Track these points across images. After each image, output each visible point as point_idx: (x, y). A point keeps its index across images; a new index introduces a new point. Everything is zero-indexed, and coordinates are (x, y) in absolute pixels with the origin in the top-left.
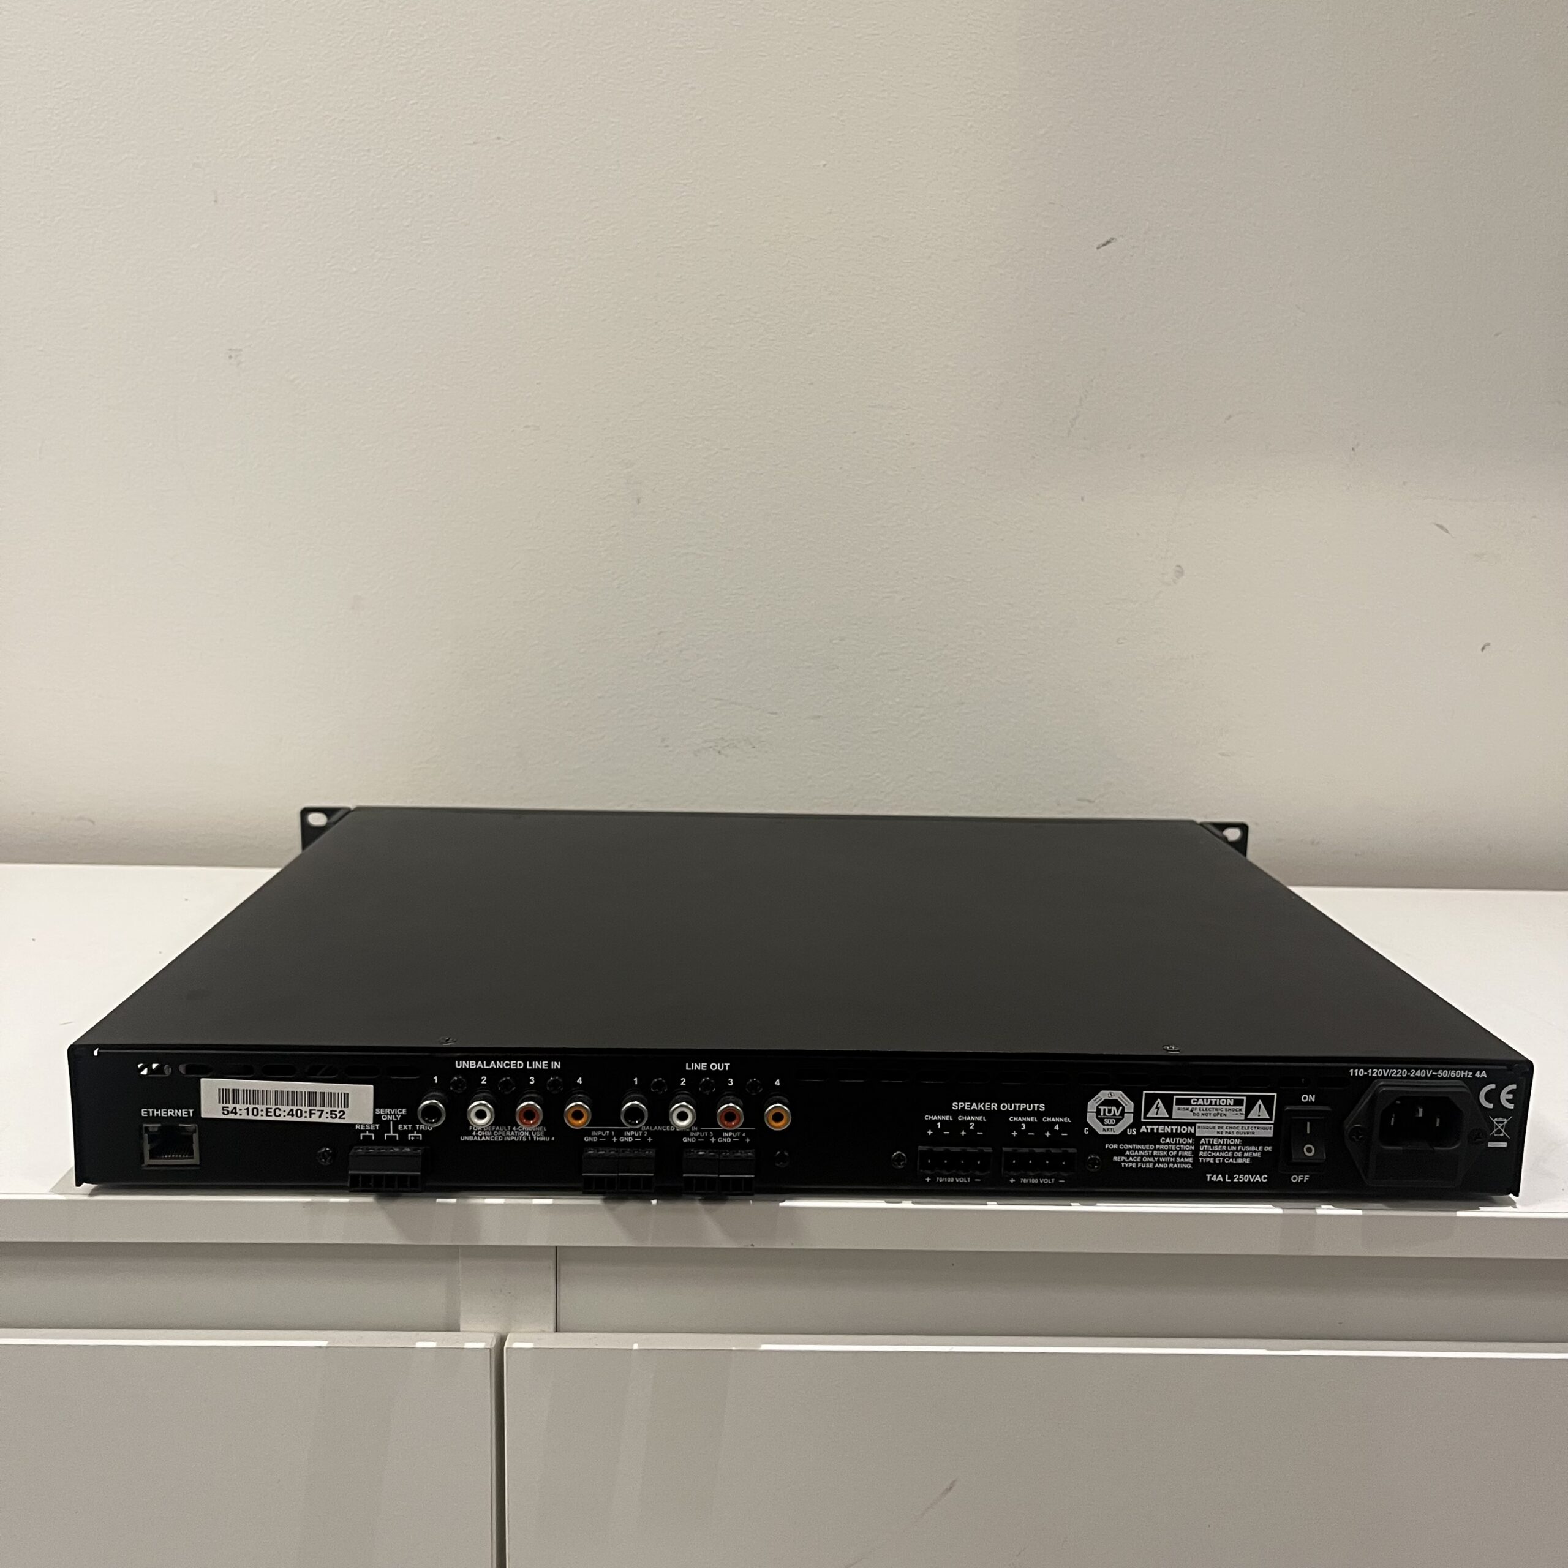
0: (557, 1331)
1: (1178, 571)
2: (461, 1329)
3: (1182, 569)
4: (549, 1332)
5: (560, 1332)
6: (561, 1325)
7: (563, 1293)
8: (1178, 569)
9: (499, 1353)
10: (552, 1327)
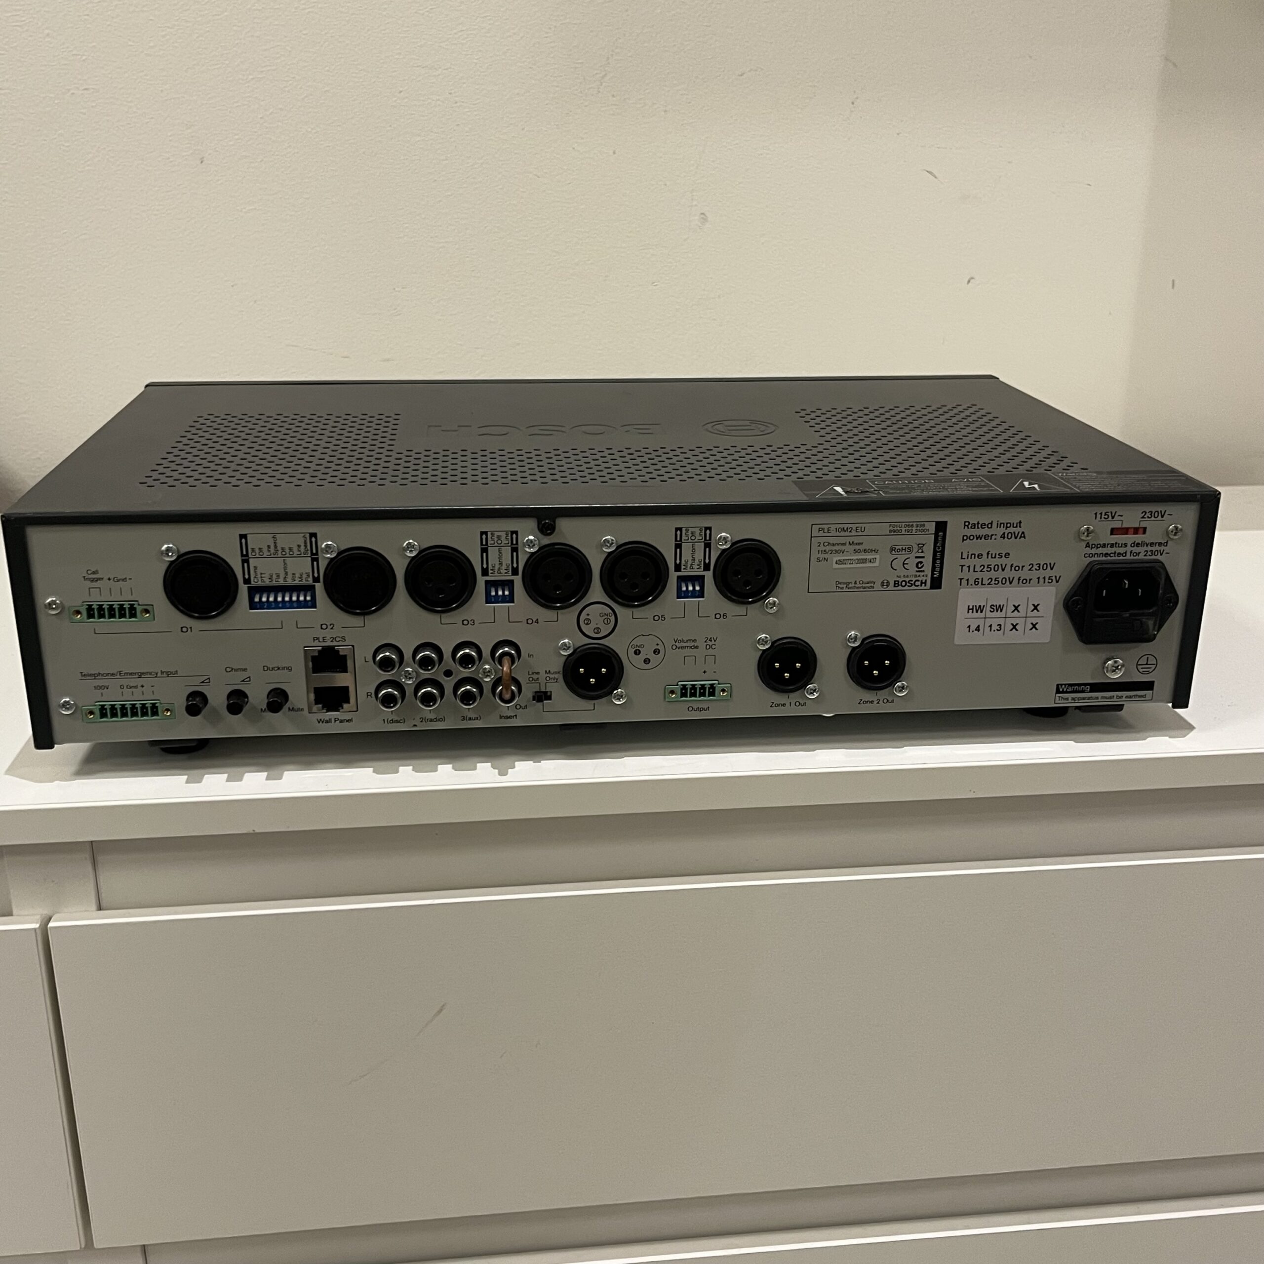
0: (100, 908)
1: (703, 218)
2: (15, 912)
3: (706, 216)
4: (92, 911)
5: (103, 910)
6: (103, 904)
7: (101, 878)
8: (702, 216)
9: (44, 933)
10: (94, 907)
